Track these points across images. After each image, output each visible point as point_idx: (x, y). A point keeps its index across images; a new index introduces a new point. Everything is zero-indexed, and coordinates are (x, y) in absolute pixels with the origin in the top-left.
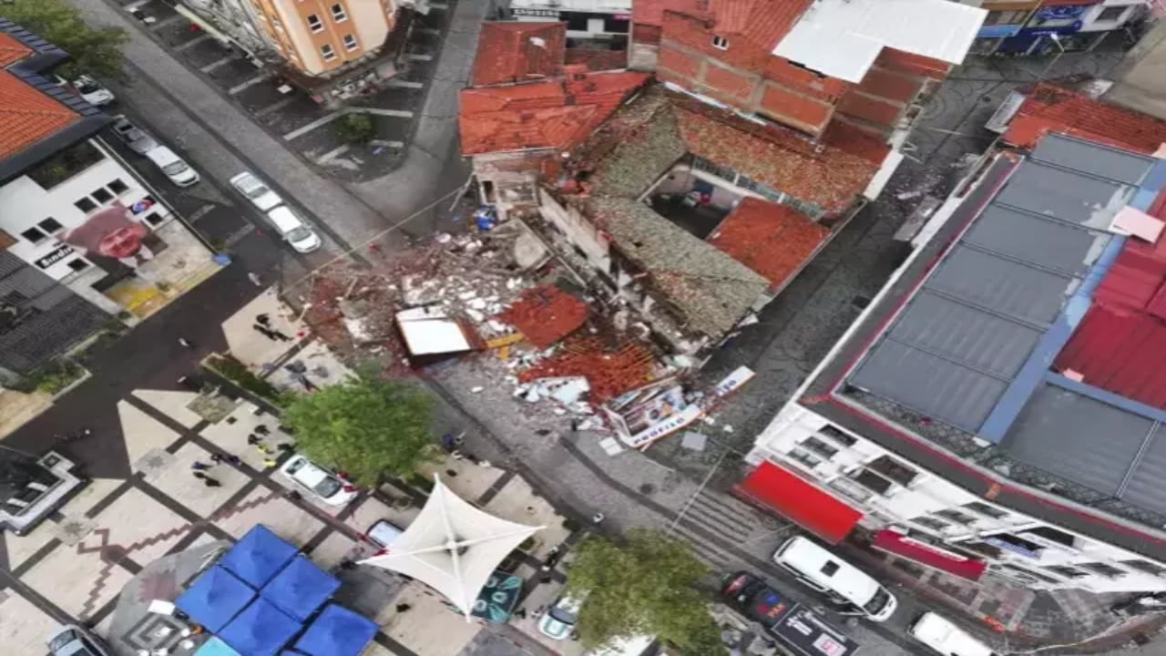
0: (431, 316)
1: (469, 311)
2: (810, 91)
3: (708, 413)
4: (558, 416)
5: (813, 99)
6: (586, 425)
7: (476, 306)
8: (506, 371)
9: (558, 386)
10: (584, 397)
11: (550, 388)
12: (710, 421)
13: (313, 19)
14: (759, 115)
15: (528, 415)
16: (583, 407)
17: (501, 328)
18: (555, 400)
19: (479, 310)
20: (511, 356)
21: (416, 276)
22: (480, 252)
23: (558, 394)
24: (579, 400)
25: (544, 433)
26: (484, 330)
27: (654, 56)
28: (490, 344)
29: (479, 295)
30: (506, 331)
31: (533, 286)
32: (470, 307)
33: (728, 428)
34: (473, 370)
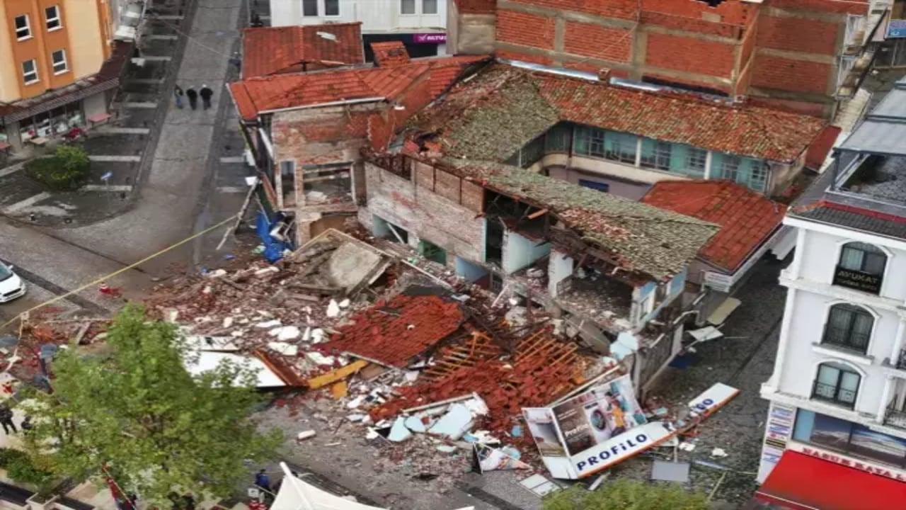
0: (217, 347)
1: (273, 345)
2: (705, 25)
3: (682, 438)
4: (444, 455)
5: (710, 38)
6: (492, 460)
7: (283, 337)
8: (348, 411)
9: (436, 416)
10: (482, 423)
11: (425, 421)
12: (689, 447)
13: (21, 22)
14: (647, 80)
15: (396, 459)
16: (482, 437)
17: (329, 361)
18: (436, 436)
19: (291, 342)
20: (350, 394)
21: (184, 308)
22: (275, 279)
23: (438, 428)
24: (473, 430)
25: (426, 478)
26: (301, 367)
27: (489, 29)
28: (314, 383)
29: (286, 323)
30: (337, 365)
31: (367, 305)
32: (275, 339)
33: (718, 452)
34: (293, 414)
